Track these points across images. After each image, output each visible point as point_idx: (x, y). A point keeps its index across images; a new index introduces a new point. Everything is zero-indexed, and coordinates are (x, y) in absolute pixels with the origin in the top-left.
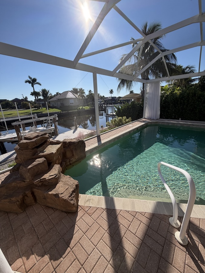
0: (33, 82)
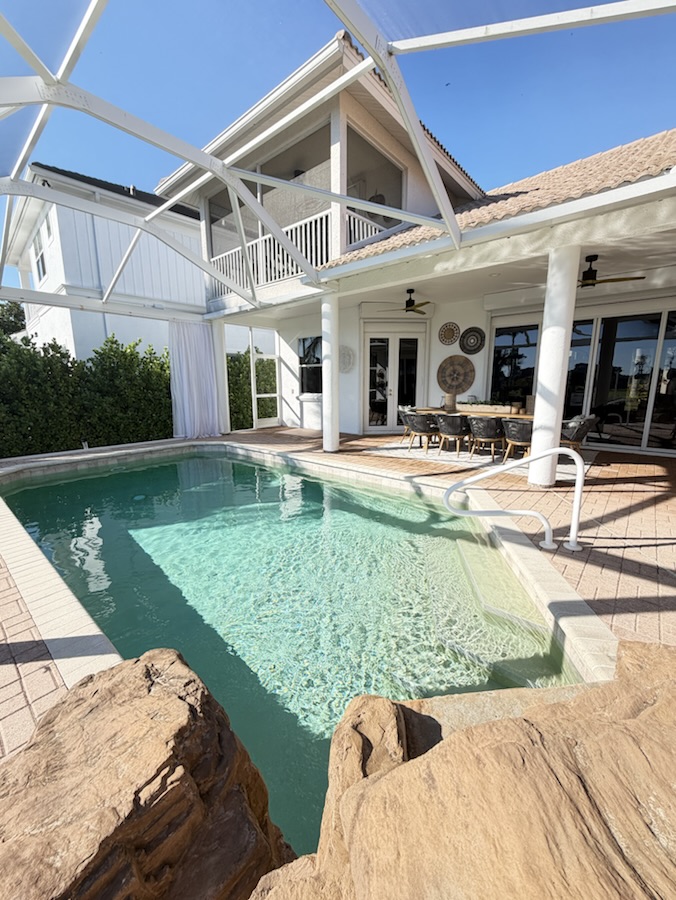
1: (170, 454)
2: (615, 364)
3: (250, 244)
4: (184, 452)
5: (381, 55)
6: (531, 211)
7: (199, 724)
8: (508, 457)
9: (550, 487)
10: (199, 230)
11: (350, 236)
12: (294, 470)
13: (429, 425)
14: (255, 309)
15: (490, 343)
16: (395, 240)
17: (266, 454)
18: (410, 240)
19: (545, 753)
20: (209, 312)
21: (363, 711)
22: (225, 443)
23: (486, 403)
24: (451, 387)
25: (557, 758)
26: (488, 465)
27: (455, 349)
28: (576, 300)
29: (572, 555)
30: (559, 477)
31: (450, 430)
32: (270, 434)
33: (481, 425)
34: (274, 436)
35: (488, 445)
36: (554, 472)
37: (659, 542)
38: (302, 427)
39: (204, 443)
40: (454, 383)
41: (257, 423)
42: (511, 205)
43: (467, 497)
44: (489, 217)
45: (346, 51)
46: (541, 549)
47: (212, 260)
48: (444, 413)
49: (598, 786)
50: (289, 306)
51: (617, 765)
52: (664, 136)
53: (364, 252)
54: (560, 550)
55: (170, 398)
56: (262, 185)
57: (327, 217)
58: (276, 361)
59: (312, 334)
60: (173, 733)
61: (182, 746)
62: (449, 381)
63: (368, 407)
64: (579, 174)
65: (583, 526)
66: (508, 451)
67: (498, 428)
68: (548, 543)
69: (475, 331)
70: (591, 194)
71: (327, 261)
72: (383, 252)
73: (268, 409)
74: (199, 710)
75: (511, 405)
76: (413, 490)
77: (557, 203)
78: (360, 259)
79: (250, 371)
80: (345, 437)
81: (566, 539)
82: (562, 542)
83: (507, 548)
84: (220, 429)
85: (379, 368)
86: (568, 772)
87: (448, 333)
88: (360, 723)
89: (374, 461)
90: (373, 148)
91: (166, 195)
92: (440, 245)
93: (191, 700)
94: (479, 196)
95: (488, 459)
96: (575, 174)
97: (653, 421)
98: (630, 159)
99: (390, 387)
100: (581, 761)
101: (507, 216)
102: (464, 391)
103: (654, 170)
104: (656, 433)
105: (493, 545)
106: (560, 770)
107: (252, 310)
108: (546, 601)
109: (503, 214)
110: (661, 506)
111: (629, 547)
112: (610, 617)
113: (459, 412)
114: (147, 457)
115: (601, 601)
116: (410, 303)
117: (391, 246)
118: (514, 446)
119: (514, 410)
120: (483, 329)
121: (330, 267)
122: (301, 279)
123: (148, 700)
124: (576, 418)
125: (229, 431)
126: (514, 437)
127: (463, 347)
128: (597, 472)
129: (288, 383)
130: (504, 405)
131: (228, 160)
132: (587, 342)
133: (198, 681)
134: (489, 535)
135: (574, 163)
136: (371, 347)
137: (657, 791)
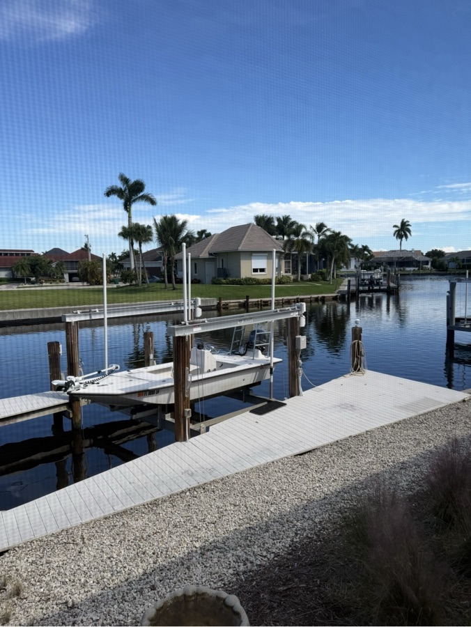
0: (131, 192)
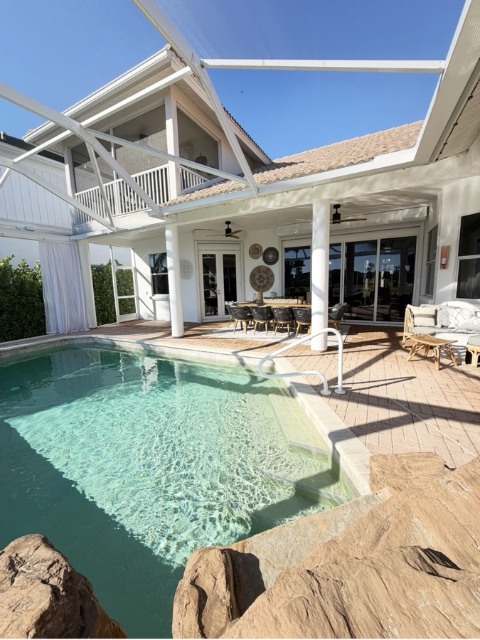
1: (43, 348)
2: (355, 270)
3: (107, 184)
4: (56, 345)
5: (196, 67)
6: (300, 177)
7: (61, 603)
8: (299, 332)
9: (324, 351)
10: (64, 170)
11: (184, 184)
12: (150, 353)
13: (246, 314)
14: (114, 233)
15: (282, 257)
16: (216, 189)
17: (128, 343)
18: (225, 190)
19: (322, 600)
20: (75, 234)
21: (200, 565)
22: (94, 336)
23: (282, 298)
24: (259, 287)
25: (330, 603)
26: (286, 339)
27: (260, 262)
28: (330, 231)
29: (340, 397)
30: (330, 344)
31: (261, 317)
32: (130, 326)
33: (280, 313)
34: (135, 327)
35: (285, 325)
36: (326, 341)
37: (387, 382)
38: (155, 319)
39: (74, 337)
40: (261, 284)
41: (120, 318)
42: (287, 171)
43: (274, 363)
44: (274, 178)
45: (173, 57)
46: (322, 395)
47: (76, 194)
48: (255, 305)
49: (357, 621)
50: (140, 231)
51: (368, 596)
52: (370, 137)
53: (194, 195)
54: (333, 395)
55: (43, 302)
56: (115, 144)
57: (166, 169)
58: (133, 271)
59: (159, 251)
60: (35, 620)
61: (43, 631)
62: (258, 283)
63: (204, 302)
64: (326, 155)
65: (345, 376)
66: (298, 328)
67: (290, 314)
68: (325, 391)
69: (272, 250)
70: (333, 169)
71: (168, 200)
72: (207, 197)
73: (128, 307)
74: (61, 589)
75: (298, 298)
76: (238, 361)
77: (314, 173)
78: (191, 200)
79: (111, 279)
80: (188, 326)
81: (336, 386)
82: (334, 389)
83: (301, 397)
84: (88, 325)
85: (210, 274)
86: (337, 615)
87: (255, 251)
88: (197, 577)
89: (210, 342)
90: (196, 125)
91: (34, 143)
92: (244, 194)
93: (54, 581)
94: (268, 163)
95: (286, 335)
96: (324, 154)
97: (378, 304)
98: (353, 149)
99: (218, 288)
100: (345, 600)
101: (286, 178)
102: (268, 290)
103: (365, 158)
104: (381, 311)
105: (293, 396)
106: (332, 614)
107: (111, 233)
108: (327, 432)
109: (283, 177)
110: (387, 358)
111: (372, 387)
112: (364, 437)
113: (266, 304)
114: (21, 352)
115: (359, 427)
116: (228, 231)
117: (213, 192)
118: (302, 326)
119: (300, 302)
120: (277, 248)
121: (170, 205)
122: (149, 213)
123: (12, 592)
124: (336, 306)
125: (96, 326)
126: (301, 320)
127: (265, 260)
128: (351, 339)
129: (143, 288)
130: (293, 298)
131: (84, 123)
132: (339, 257)
133: (62, 560)
134: (290, 389)
135: (323, 147)
136: (203, 259)
137: (393, 613)
